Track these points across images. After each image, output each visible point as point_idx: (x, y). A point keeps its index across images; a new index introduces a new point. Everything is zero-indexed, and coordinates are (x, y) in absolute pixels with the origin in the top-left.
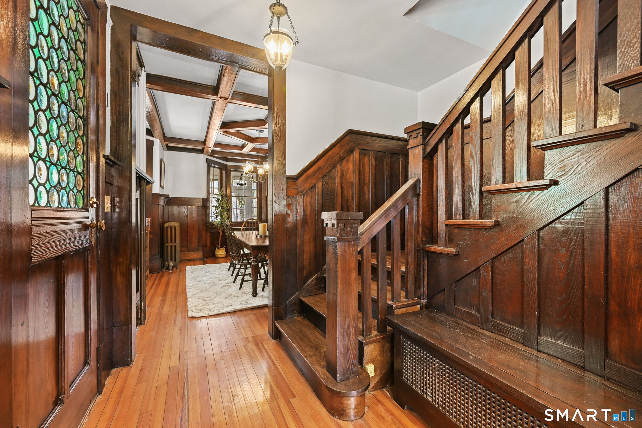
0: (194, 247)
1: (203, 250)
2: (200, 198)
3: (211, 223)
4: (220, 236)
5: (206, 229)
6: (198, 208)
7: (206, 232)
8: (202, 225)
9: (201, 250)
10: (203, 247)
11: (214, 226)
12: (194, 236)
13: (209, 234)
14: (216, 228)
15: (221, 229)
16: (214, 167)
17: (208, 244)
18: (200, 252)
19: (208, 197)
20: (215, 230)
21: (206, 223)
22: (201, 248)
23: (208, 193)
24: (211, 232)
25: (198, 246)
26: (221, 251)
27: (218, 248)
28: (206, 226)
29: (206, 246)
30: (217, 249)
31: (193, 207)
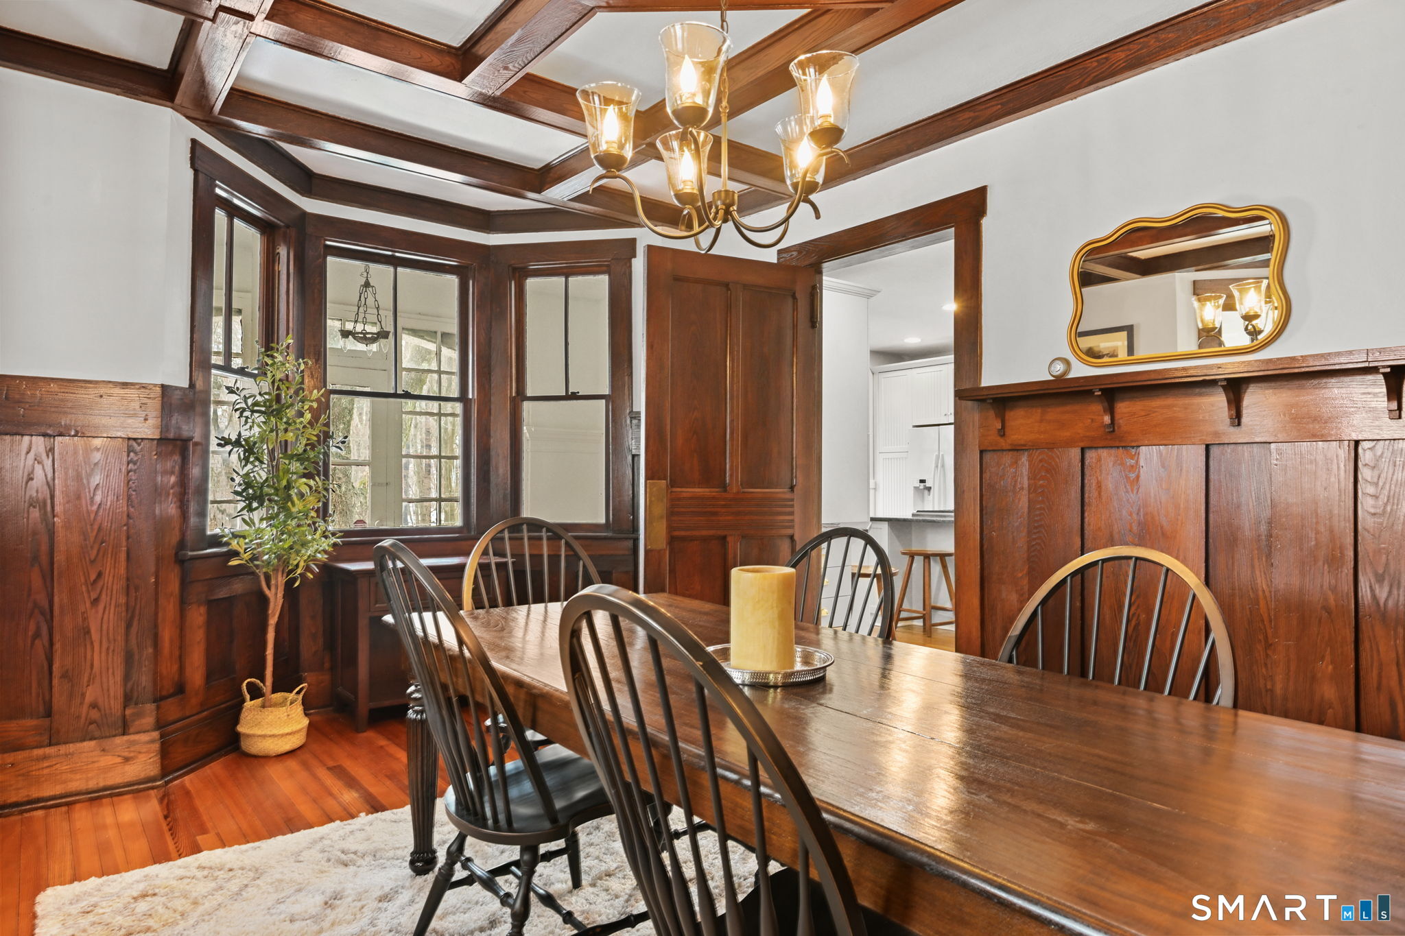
0: (94, 706)
1: (160, 725)
2: (143, 386)
3: (216, 541)
4: (273, 621)
5: (184, 584)
6: (130, 450)
7: (183, 603)
8: (159, 559)
9: (149, 720)
10: (158, 699)
11: (234, 562)
12: (95, 635)
13: (198, 616)
14: (242, 571)
15: (280, 580)
16: (234, 212)
17: (196, 675)
18: (144, 737)
19: (199, 385)
20: (238, 587)
21: (182, 545)
22: (151, 707)
23: (199, 359)
24: (211, 604)
25: (128, 699)
26: (281, 712)
27: (256, 693)
28: (181, 561)
29: (180, 689)
30: (249, 704)
31: (97, 442)
